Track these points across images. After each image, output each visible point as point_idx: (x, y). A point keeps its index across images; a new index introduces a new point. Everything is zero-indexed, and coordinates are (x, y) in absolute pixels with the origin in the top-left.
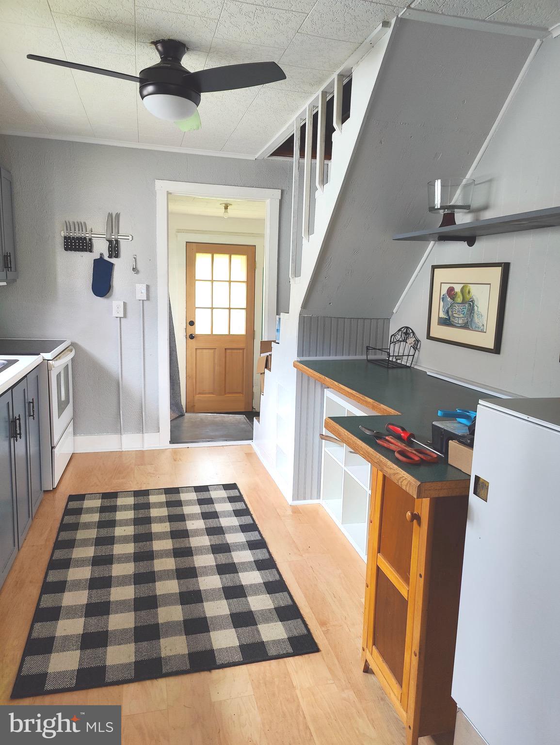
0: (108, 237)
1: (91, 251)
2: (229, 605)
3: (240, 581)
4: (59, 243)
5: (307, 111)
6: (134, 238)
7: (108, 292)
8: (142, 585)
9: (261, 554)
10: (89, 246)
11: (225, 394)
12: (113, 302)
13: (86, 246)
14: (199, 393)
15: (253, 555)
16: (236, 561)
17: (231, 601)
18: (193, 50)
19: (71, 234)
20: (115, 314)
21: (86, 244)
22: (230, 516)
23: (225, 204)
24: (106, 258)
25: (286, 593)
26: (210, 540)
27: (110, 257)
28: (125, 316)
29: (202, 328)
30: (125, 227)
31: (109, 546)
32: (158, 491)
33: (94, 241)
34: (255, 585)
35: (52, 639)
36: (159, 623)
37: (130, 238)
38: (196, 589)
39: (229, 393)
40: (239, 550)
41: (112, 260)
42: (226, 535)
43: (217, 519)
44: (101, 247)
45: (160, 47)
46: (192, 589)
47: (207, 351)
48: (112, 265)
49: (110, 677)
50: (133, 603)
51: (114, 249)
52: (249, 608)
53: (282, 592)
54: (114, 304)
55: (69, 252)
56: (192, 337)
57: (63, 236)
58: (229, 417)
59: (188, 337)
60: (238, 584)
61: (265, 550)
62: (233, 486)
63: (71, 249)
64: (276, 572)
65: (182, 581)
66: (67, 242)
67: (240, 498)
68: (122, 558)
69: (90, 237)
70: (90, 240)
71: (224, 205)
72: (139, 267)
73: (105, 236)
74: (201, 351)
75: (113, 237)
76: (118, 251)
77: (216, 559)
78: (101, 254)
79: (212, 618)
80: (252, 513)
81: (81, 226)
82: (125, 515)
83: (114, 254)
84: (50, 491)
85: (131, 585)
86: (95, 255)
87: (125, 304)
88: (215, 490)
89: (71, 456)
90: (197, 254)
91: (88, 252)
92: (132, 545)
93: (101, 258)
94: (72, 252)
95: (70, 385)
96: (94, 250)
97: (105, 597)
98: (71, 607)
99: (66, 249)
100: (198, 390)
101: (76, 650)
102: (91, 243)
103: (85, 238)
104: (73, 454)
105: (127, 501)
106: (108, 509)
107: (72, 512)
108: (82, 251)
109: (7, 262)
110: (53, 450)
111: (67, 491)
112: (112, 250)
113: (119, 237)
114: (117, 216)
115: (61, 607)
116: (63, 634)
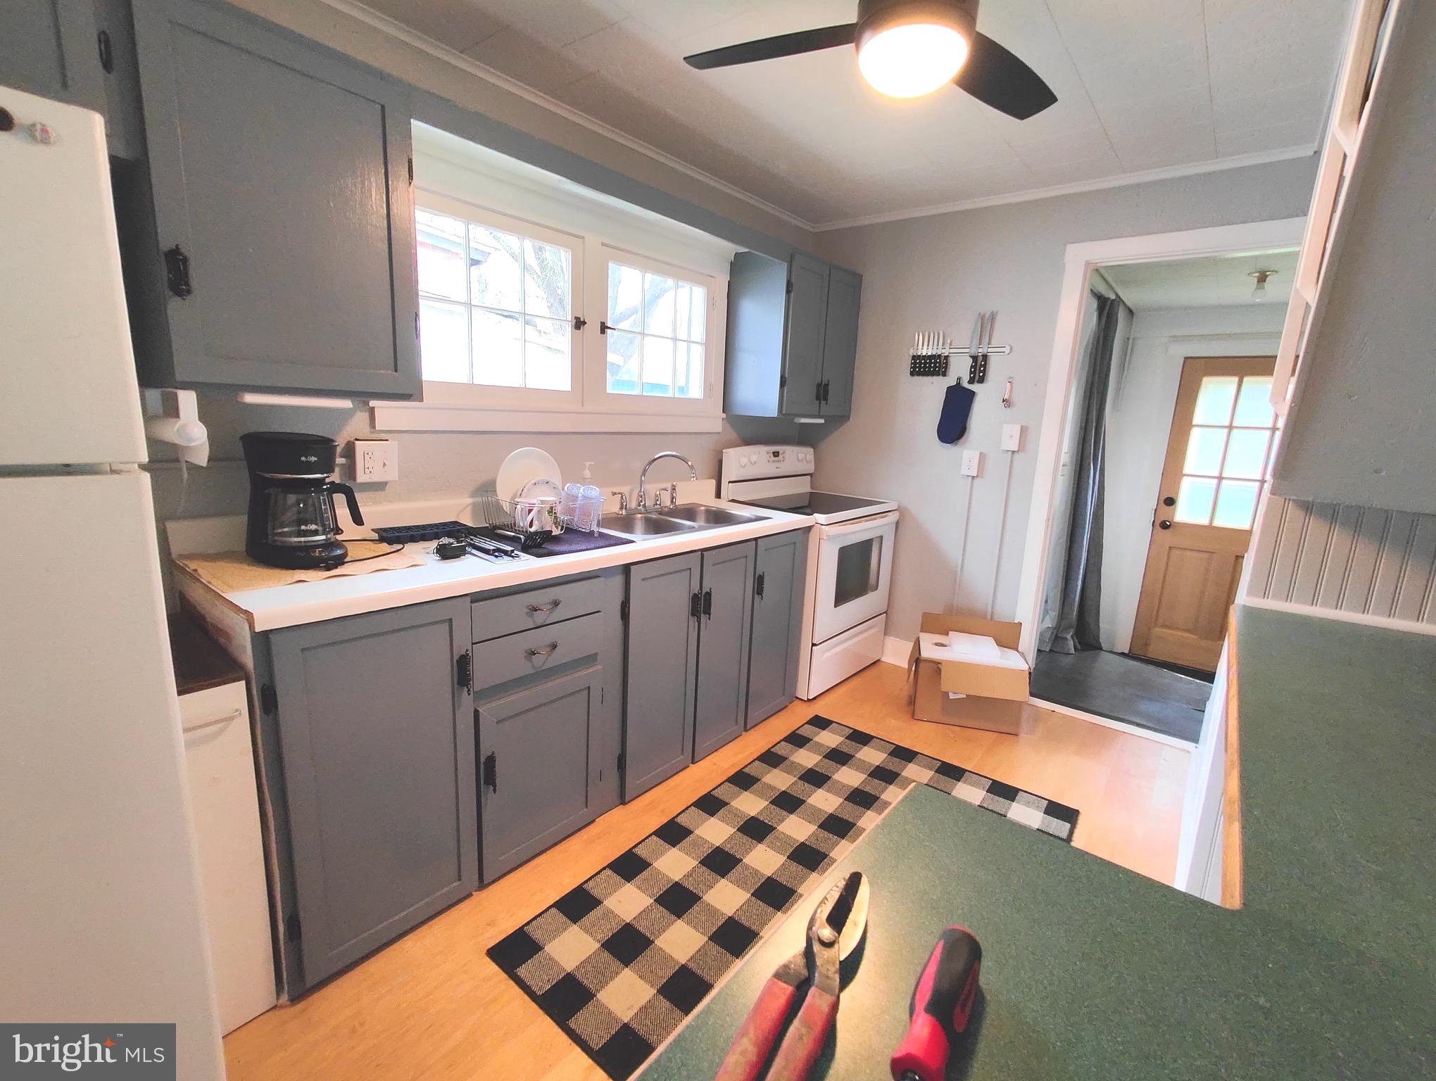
0: (973, 351)
1: (944, 374)
4: (907, 364)
6: (1013, 349)
7: (961, 436)
8: (759, 902)
12: (965, 451)
13: (939, 367)
19: (922, 352)
20: (964, 471)
21: (940, 365)
23: (1262, 272)
24: (965, 384)
27: (971, 381)
28: (980, 475)
29: (1188, 512)
30: (1002, 335)
31: (785, 813)
32: (929, 761)
33: (952, 361)
35: (597, 903)
37: (1007, 350)
41: (974, 387)
44: (960, 369)
47: (1196, 554)
48: (972, 394)
49: (580, 1020)
50: (721, 923)
51: (979, 368)
54: (966, 454)
55: (916, 378)
56: (1165, 526)
57: (912, 355)
59: (1157, 524)
62: (1069, 815)
63: (919, 374)
66: (915, 363)
68: (780, 840)
69: (947, 354)
70: (946, 357)
71: (1257, 274)
72: (1015, 398)
73: (967, 350)
74: (1179, 552)
75: (980, 350)
76: (984, 372)
78: (959, 379)
81: (937, 339)
82: (849, 777)
83: (977, 378)
84: (804, 700)
85: (748, 891)
86: (950, 381)
87: (982, 457)
88: (1028, 804)
89: (874, 663)
90: (1206, 380)
91: (941, 377)
92: (813, 828)
93: (958, 384)
94: (920, 377)
95: (882, 563)
96: (950, 374)
97: (704, 888)
98: (659, 872)
99: (912, 374)
100: (1161, 621)
101: (599, 941)
102: (947, 362)
103: (940, 356)
104: (879, 660)
105: (872, 756)
106: (839, 757)
107: (797, 740)
108: (933, 375)
109: (822, 392)
110: (813, 648)
111: (821, 709)
112: (975, 370)
113: (990, 350)
114: (993, 317)
115: (650, 865)
116: (611, 907)
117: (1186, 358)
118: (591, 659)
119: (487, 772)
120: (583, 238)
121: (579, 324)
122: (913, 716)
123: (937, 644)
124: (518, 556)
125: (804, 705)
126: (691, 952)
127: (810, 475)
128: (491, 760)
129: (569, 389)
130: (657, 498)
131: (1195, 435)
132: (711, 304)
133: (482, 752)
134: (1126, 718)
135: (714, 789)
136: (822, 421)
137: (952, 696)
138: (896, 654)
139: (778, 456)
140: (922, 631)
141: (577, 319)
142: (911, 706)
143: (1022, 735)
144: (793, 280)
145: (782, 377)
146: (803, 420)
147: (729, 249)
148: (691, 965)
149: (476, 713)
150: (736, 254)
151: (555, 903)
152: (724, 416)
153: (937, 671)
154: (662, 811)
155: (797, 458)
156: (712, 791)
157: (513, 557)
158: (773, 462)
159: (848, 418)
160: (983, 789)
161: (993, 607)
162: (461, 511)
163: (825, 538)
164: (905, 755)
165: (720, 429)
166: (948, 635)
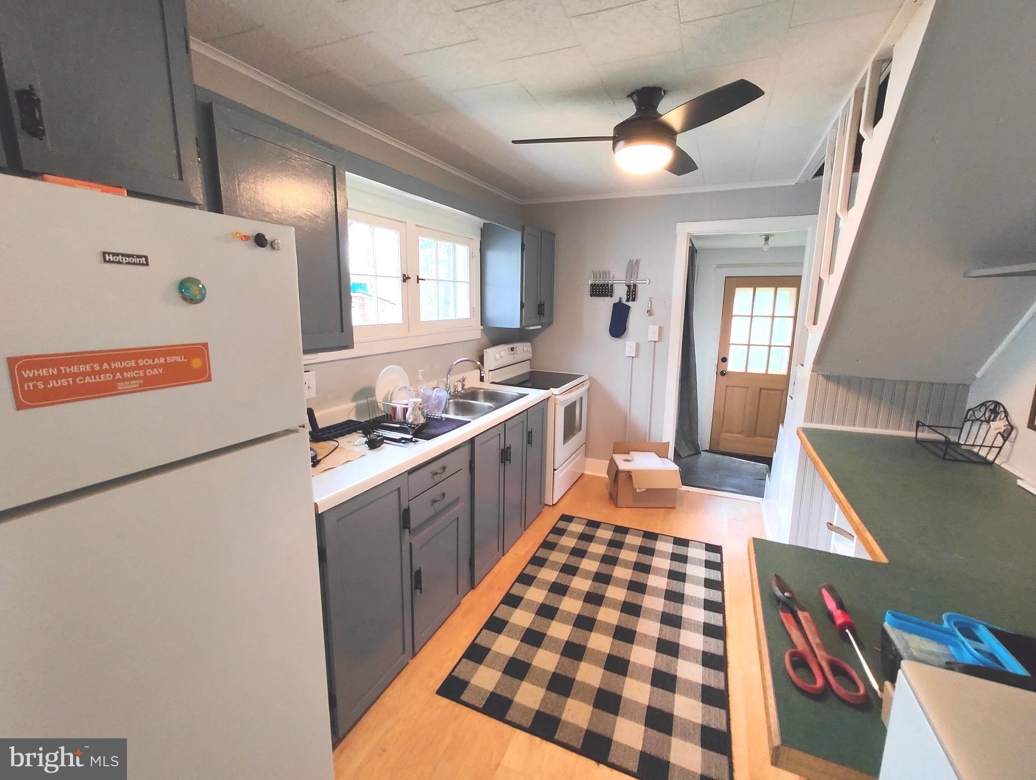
0: (628, 282)
1: (611, 296)
2: (652, 693)
3: (676, 670)
4: (587, 289)
5: (840, 122)
6: (651, 281)
7: (624, 333)
8: (579, 629)
9: (714, 646)
10: (610, 292)
11: (755, 436)
12: (627, 342)
14: (726, 432)
15: (705, 642)
16: (682, 642)
17: (655, 689)
18: (672, 91)
19: (597, 282)
20: (628, 354)
21: (608, 291)
22: (698, 584)
23: (766, 235)
24: (624, 301)
25: (723, 712)
26: (665, 606)
27: (628, 300)
28: (637, 356)
29: (734, 365)
30: (644, 273)
31: (570, 576)
32: (637, 532)
33: (615, 287)
34: (690, 683)
35: (488, 650)
36: (575, 679)
37: (648, 282)
38: (626, 657)
39: (761, 436)
40: (691, 631)
41: (630, 304)
42: (684, 606)
43: (682, 583)
44: (620, 292)
45: (635, 98)
46: (621, 656)
47: (739, 389)
48: (628, 308)
49: (511, 715)
50: (563, 645)
51: (632, 293)
52: (672, 709)
53: (721, 708)
54: (628, 344)
55: (594, 298)
56: (723, 374)
57: (590, 283)
58: (748, 463)
59: (719, 373)
60: (672, 672)
61: (721, 643)
62: (717, 549)
63: (596, 295)
64: (723, 678)
65: (616, 642)
66: (593, 289)
67: (717, 566)
68: (575, 592)
69: (612, 284)
70: (612, 286)
71: (764, 236)
72: (654, 309)
73: (625, 282)
74: (732, 388)
75: (632, 282)
76: (635, 295)
77: (661, 630)
78: (620, 298)
79: (627, 699)
80: (725, 588)
81: (605, 274)
82: (597, 549)
83: (631, 298)
84: (550, 506)
85: (570, 625)
86: (615, 299)
87: (638, 345)
88: (695, 547)
89: (581, 476)
90: (737, 289)
91: (609, 297)
92: (590, 582)
93: (620, 302)
94: (596, 297)
95: (583, 414)
96: (615, 295)
97: (545, 628)
98: (515, 625)
99: (591, 296)
100: (724, 428)
101: (499, 671)
102: (612, 289)
103: (608, 285)
104: (583, 474)
105: (605, 534)
106: (586, 538)
107: (558, 531)
108: (604, 296)
109: (541, 310)
110: (555, 472)
111: (563, 509)
112: (630, 294)
113: (637, 282)
114: (637, 262)
115: (508, 622)
116: (498, 650)
117: (726, 277)
118: (457, 500)
119: (417, 580)
120: (405, 222)
121: (405, 278)
122: (616, 505)
123: (625, 460)
124: (417, 441)
125: (551, 508)
126: (555, 664)
127: (529, 360)
128: (419, 573)
129: (401, 322)
130: (455, 387)
131: (735, 320)
132: (471, 256)
133: (413, 570)
134: (724, 489)
135: (524, 569)
136: (540, 327)
137: (638, 491)
138: (598, 469)
139: (513, 350)
140: (613, 453)
141: (404, 275)
142: (613, 499)
143: (677, 508)
144: (525, 242)
145: (521, 302)
146: (531, 328)
147: (479, 222)
148: (558, 671)
149: (411, 544)
150: (484, 223)
151: (463, 656)
152: (482, 327)
153: (629, 477)
154: (499, 588)
155: (523, 350)
156: (523, 571)
157: (413, 442)
158: (512, 354)
159: (552, 323)
160: (671, 543)
161: (649, 433)
162: (350, 412)
163: (559, 403)
164: (623, 530)
165: (480, 337)
166: (629, 454)
